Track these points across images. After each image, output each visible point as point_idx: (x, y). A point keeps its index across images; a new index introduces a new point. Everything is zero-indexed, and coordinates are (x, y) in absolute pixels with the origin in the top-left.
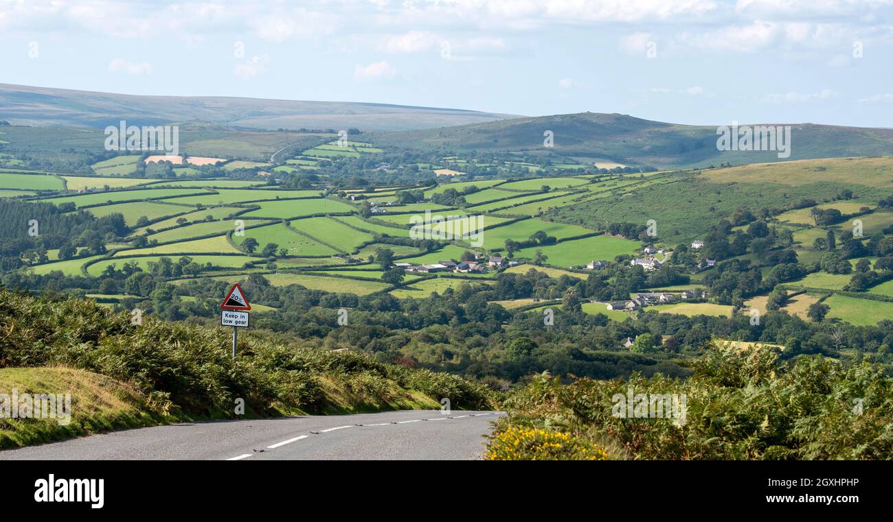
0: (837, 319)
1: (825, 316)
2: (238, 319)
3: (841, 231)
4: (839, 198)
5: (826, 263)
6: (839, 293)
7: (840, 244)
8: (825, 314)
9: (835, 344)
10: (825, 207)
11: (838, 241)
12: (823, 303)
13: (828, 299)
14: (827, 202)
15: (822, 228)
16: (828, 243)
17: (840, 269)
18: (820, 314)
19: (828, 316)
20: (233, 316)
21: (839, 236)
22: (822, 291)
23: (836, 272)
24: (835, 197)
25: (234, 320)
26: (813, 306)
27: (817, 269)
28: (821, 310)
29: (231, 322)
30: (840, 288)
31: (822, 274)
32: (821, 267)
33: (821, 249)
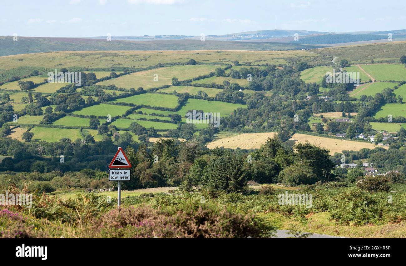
0: (38, 139)
1: (32, 138)
2: (122, 175)
3: (35, 93)
4: (32, 75)
5: (29, 110)
6: (37, 126)
7: (35, 100)
8: (31, 137)
9: (39, 153)
10: (25, 80)
11: (34, 98)
12: (30, 132)
13: (32, 129)
14: (26, 77)
15: (25, 92)
16: (29, 99)
17: (37, 113)
18: (29, 138)
19: (33, 138)
20: (118, 173)
21: (34, 95)
22: (29, 125)
23: (35, 115)
24: (29, 74)
25: (119, 176)
26: (25, 134)
27: (24, 113)
28: (29, 136)
29: (116, 178)
30: (38, 123)
31: (27, 116)
32: (27, 112)
33: (25, 103)
